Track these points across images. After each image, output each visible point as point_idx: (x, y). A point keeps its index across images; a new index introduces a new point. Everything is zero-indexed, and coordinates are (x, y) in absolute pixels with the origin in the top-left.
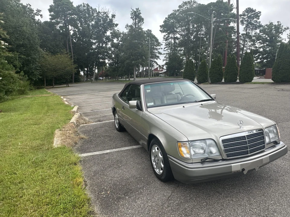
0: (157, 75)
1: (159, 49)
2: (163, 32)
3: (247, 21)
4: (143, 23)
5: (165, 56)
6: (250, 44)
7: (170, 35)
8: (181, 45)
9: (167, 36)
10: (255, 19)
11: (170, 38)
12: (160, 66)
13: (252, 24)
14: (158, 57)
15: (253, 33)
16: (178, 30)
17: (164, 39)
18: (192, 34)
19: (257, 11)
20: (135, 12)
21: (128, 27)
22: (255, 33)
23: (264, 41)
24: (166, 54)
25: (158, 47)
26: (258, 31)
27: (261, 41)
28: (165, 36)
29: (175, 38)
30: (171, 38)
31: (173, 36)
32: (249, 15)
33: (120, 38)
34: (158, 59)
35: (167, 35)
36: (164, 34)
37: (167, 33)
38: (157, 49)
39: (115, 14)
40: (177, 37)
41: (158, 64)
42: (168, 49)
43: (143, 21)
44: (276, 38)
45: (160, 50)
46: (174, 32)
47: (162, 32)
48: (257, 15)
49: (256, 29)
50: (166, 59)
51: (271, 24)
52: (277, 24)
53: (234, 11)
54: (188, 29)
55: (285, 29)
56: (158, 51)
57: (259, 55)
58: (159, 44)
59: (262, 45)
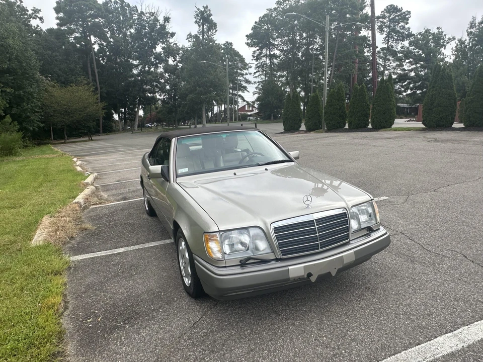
0: (244, 118)
1: (246, 74)
2: (252, 46)
3: (389, 27)
4: (216, 31)
5: (256, 85)
6: (394, 65)
7: (264, 51)
8: (281, 67)
9: (258, 52)
10: (402, 24)
11: (264, 56)
12: (248, 103)
13: (397, 32)
14: (245, 88)
15: (398, 47)
16: (276, 43)
17: (254, 57)
18: (299, 49)
19: (403, 11)
20: (202, 13)
21: (191, 37)
22: (402, 47)
23: (417, 59)
24: (258, 82)
25: (245, 72)
26: (406, 43)
27: (411, 59)
28: (254, 52)
29: (272, 57)
30: (266, 56)
31: (268, 53)
32: (392, 17)
33: (178, 57)
34: (245, 92)
35: (258, 50)
36: (254, 49)
37: (258, 48)
38: (242, 75)
39: (170, 17)
40: (274, 54)
41: (244, 100)
42: (260, 75)
43: (215, 28)
44: (435, 56)
45: (248, 77)
46: (270, 46)
47: (249, 46)
48: (404, 17)
49: (403, 40)
50: (257, 91)
51: (427, 31)
52: (436, 31)
53: (367, 10)
54: (293, 41)
55: (450, 39)
56: (245, 78)
57: (409, 83)
58: (245, 66)
59: (414, 66)
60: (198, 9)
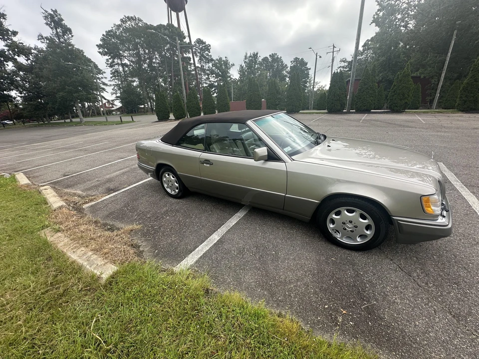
0: (109, 112)
1: (102, 78)
2: (104, 55)
3: (200, 53)
4: (72, 36)
5: (113, 87)
6: (205, 78)
7: (116, 60)
8: (133, 74)
9: (110, 61)
10: (207, 52)
11: (116, 64)
12: (108, 101)
13: (205, 57)
14: (104, 89)
15: (206, 67)
16: (126, 55)
17: (108, 64)
18: (144, 61)
19: (207, 44)
20: (52, 17)
21: (43, 38)
22: (208, 67)
23: (217, 76)
24: (113, 85)
25: (100, 76)
26: (210, 65)
27: (214, 75)
28: (107, 60)
29: (123, 65)
30: (118, 64)
31: (119, 62)
32: (201, 47)
33: (31, 57)
34: (104, 92)
35: (110, 59)
36: (107, 57)
37: (110, 57)
38: (99, 78)
40: (125, 63)
41: (105, 99)
42: (114, 79)
43: (71, 34)
44: (226, 74)
45: (104, 80)
46: (120, 57)
47: (102, 55)
48: (207, 48)
49: (209, 63)
50: (114, 91)
51: (221, 58)
52: (225, 59)
53: (187, 40)
54: (138, 55)
55: (232, 65)
56: (102, 81)
57: (215, 90)
58: (100, 72)
59: (216, 79)
60: (46, 11)
